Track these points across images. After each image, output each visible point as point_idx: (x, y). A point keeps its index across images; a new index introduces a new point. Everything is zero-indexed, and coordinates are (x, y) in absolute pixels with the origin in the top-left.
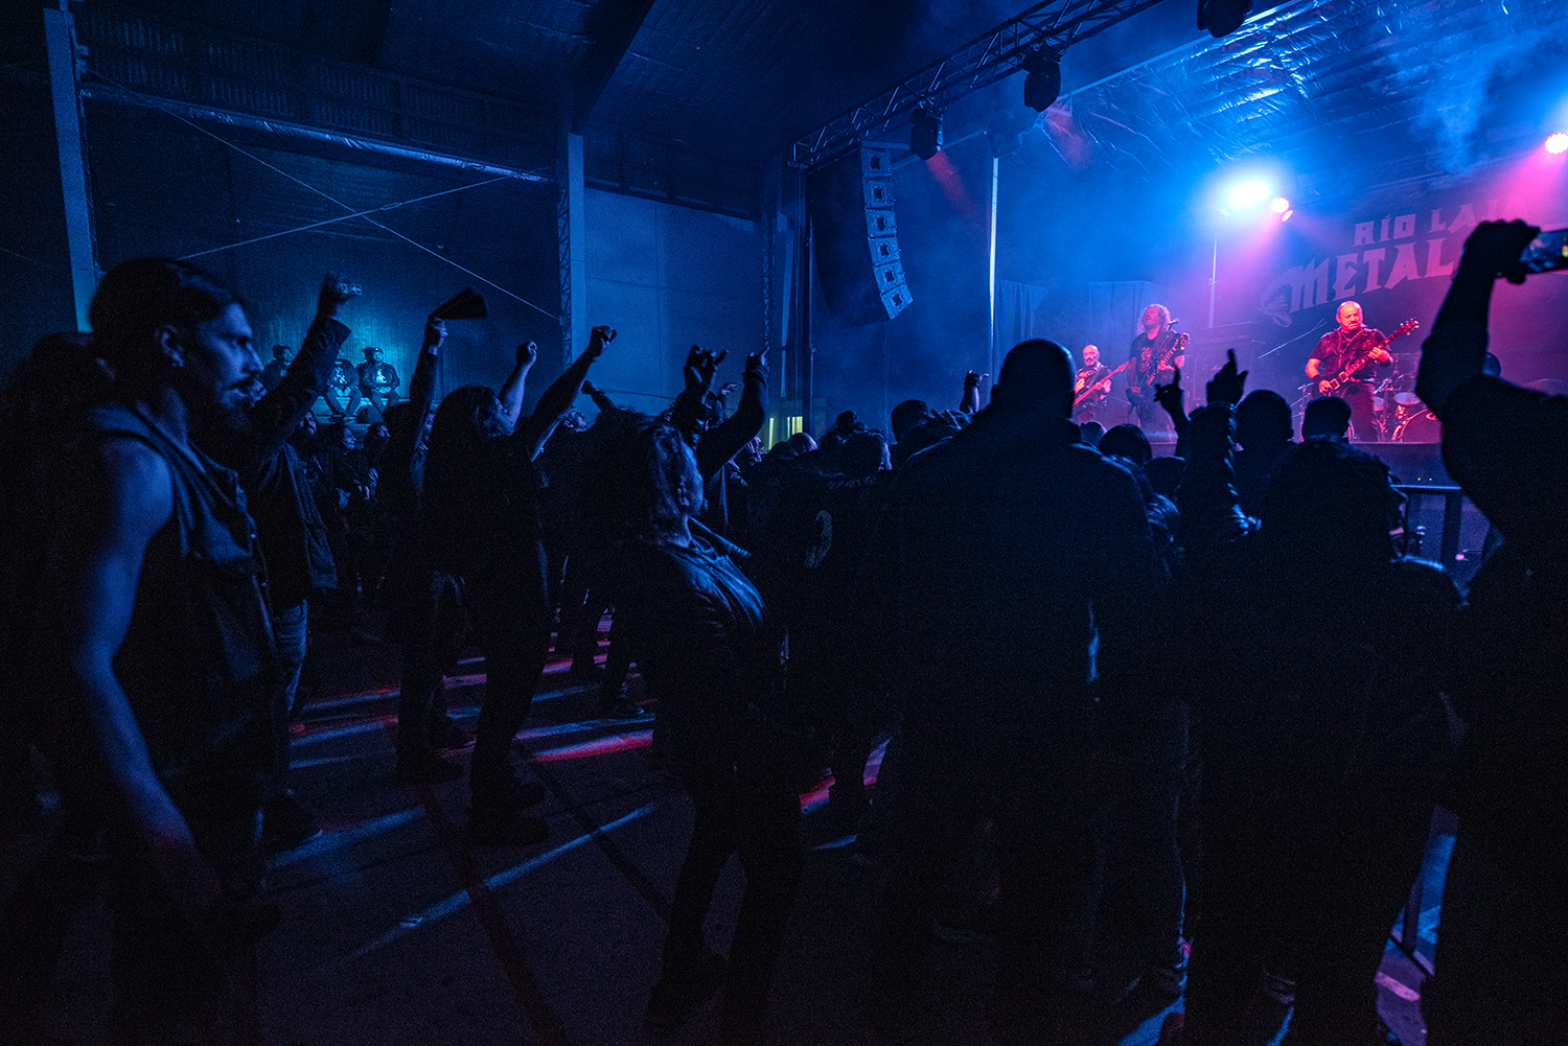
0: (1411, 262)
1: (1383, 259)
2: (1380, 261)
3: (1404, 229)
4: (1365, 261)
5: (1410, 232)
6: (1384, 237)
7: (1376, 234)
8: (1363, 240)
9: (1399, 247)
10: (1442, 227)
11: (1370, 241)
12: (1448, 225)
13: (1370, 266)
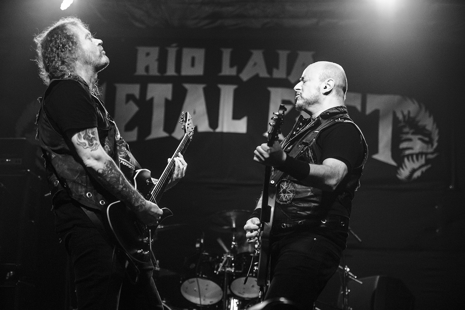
0: (201, 107)
1: (170, 97)
2: (167, 101)
3: (193, 65)
4: (149, 97)
5: (199, 70)
6: (171, 71)
7: (162, 67)
8: (147, 69)
9: (187, 86)
10: (233, 72)
11: (154, 71)
12: (240, 71)
13: (155, 101)
